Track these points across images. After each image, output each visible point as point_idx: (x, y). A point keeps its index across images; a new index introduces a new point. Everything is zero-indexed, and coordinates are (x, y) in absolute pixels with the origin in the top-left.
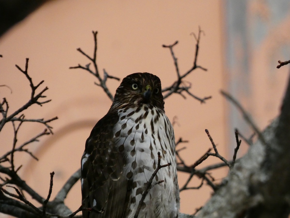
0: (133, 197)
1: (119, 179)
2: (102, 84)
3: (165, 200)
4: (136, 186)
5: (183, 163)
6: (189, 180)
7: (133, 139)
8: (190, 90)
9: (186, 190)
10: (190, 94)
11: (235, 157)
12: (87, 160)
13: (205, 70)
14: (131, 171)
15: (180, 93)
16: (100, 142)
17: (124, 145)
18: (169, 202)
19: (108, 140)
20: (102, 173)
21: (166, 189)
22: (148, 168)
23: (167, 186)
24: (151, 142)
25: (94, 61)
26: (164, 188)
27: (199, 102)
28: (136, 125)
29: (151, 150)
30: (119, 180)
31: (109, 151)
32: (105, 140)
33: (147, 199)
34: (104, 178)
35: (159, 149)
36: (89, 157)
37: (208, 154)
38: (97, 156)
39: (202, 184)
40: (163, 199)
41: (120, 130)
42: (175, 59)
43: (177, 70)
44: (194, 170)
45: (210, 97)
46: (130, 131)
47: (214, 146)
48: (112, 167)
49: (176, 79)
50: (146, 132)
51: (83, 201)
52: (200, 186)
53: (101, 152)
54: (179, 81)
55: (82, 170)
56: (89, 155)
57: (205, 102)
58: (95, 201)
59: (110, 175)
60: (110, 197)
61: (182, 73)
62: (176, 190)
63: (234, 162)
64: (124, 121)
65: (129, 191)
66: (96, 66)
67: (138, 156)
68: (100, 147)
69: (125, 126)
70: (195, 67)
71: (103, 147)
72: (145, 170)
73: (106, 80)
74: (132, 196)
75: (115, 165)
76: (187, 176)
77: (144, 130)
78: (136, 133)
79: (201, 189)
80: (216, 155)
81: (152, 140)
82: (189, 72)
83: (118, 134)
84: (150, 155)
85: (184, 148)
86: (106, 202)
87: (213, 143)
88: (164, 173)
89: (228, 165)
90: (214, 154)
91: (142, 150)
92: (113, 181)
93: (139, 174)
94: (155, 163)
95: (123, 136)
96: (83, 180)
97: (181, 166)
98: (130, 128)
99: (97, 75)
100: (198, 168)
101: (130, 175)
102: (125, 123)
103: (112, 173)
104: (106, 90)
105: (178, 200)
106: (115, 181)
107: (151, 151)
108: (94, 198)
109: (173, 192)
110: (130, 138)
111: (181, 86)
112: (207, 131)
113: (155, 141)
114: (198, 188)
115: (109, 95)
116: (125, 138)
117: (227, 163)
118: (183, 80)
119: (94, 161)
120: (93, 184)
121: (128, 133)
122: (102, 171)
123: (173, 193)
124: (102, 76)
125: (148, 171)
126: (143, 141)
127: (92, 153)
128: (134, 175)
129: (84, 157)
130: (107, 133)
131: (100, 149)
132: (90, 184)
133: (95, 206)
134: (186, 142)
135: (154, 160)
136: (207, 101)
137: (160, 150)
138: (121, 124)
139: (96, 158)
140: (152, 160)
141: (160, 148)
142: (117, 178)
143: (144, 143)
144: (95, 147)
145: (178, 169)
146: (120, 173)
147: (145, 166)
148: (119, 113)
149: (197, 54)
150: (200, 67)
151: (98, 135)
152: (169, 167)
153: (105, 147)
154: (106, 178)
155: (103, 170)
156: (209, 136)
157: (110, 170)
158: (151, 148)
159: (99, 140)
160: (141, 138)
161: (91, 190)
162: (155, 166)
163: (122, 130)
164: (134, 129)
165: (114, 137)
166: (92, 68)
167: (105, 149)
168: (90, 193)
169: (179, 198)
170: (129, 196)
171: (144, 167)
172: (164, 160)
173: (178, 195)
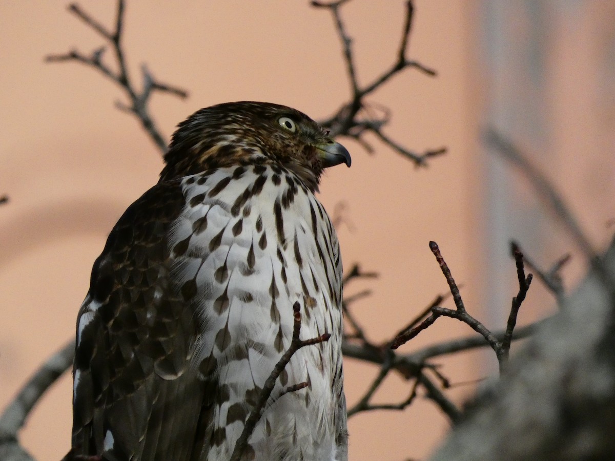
0: (216, 428)
1: (180, 374)
2: (138, 107)
3: (305, 439)
4: (227, 398)
5: (359, 335)
6: (378, 383)
7: (222, 264)
8: (387, 131)
9: (367, 411)
10: (385, 140)
11: (512, 321)
12: (92, 318)
13: (431, 73)
14: (212, 353)
15: (357, 137)
16: (131, 269)
17: (197, 280)
18: (316, 444)
19: (153, 264)
20: (133, 355)
21: (310, 406)
22: (260, 348)
23: (313, 400)
24: (273, 275)
25: (116, 39)
26: (305, 403)
27: (408, 164)
28: (235, 221)
29: (274, 297)
30: (180, 377)
31: (158, 295)
32: (146, 264)
33: (259, 433)
34: (138, 372)
35: (296, 294)
36: (100, 310)
37: (434, 312)
38: (123, 306)
39: (414, 395)
40: (299, 437)
41: (187, 237)
42: (347, 42)
43: (352, 72)
44: (393, 356)
45: (443, 151)
46: (216, 242)
47: (454, 289)
48: (162, 339)
49: (346, 97)
50: (263, 243)
51: (76, 434)
52: (409, 402)
53: (135, 296)
54: (356, 105)
55: (79, 345)
56: (100, 305)
57: (425, 165)
58: (109, 434)
59: (156, 363)
60: (152, 425)
61: (364, 82)
62: (337, 411)
63: (508, 335)
64: (200, 211)
65: (207, 411)
66: (120, 56)
67: (236, 311)
68: (131, 282)
69: (201, 224)
70: (402, 64)
71: (140, 282)
72: (252, 353)
73: (147, 95)
74: (214, 425)
75: (172, 336)
76: (371, 371)
77: (258, 237)
78: (232, 247)
79: (409, 409)
80: (459, 314)
81: (278, 266)
82: (384, 79)
83: (183, 247)
84: (268, 311)
85: (366, 293)
86: (140, 441)
87: (451, 282)
88: (306, 362)
89: (492, 345)
90: (452, 311)
91: (248, 298)
92: (163, 379)
93: (234, 364)
94: (280, 335)
95: (196, 254)
96: (78, 374)
97: (356, 344)
98: (217, 231)
99: (124, 81)
100: (405, 350)
101: (210, 366)
102: (203, 215)
103: (163, 358)
104: (148, 124)
105: (341, 439)
106: (169, 381)
107: (271, 299)
108: (107, 427)
109: (329, 417)
110: (214, 261)
111: (361, 117)
112: (433, 247)
113: (286, 269)
114: (402, 407)
115: (157, 139)
116: (199, 260)
117: (491, 338)
118: (368, 99)
119: (111, 322)
120: (105, 388)
121: (210, 247)
122: (134, 350)
123: (327, 418)
124: (137, 83)
125: (261, 356)
126: (252, 270)
127: (108, 300)
128: (219, 366)
129: (84, 310)
130: (151, 245)
131: (131, 288)
132: (97, 388)
133: (110, 451)
134: (372, 275)
135: (278, 325)
136: (433, 162)
137: (299, 295)
138: (190, 218)
139: (117, 315)
140: (273, 324)
141: (299, 289)
142: (176, 374)
143: (253, 277)
144: (116, 281)
145: (347, 353)
146: (186, 357)
147: (253, 342)
148: (185, 187)
149: (408, 28)
150: (416, 65)
151: (127, 249)
152: (322, 346)
153: (145, 283)
154: (145, 370)
155: (137, 348)
156: (440, 260)
157: (157, 350)
158: (274, 290)
159: (129, 262)
160: (246, 263)
161: (99, 404)
162: (280, 344)
163: (194, 235)
164: (228, 234)
165: (172, 255)
166: (110, 59)
167: (145, 289)
168: (97, 413)
169: (346, 431)
170: (206, 426)
171: (250, 344)
172: (308, 324)
173: (343, 425)
